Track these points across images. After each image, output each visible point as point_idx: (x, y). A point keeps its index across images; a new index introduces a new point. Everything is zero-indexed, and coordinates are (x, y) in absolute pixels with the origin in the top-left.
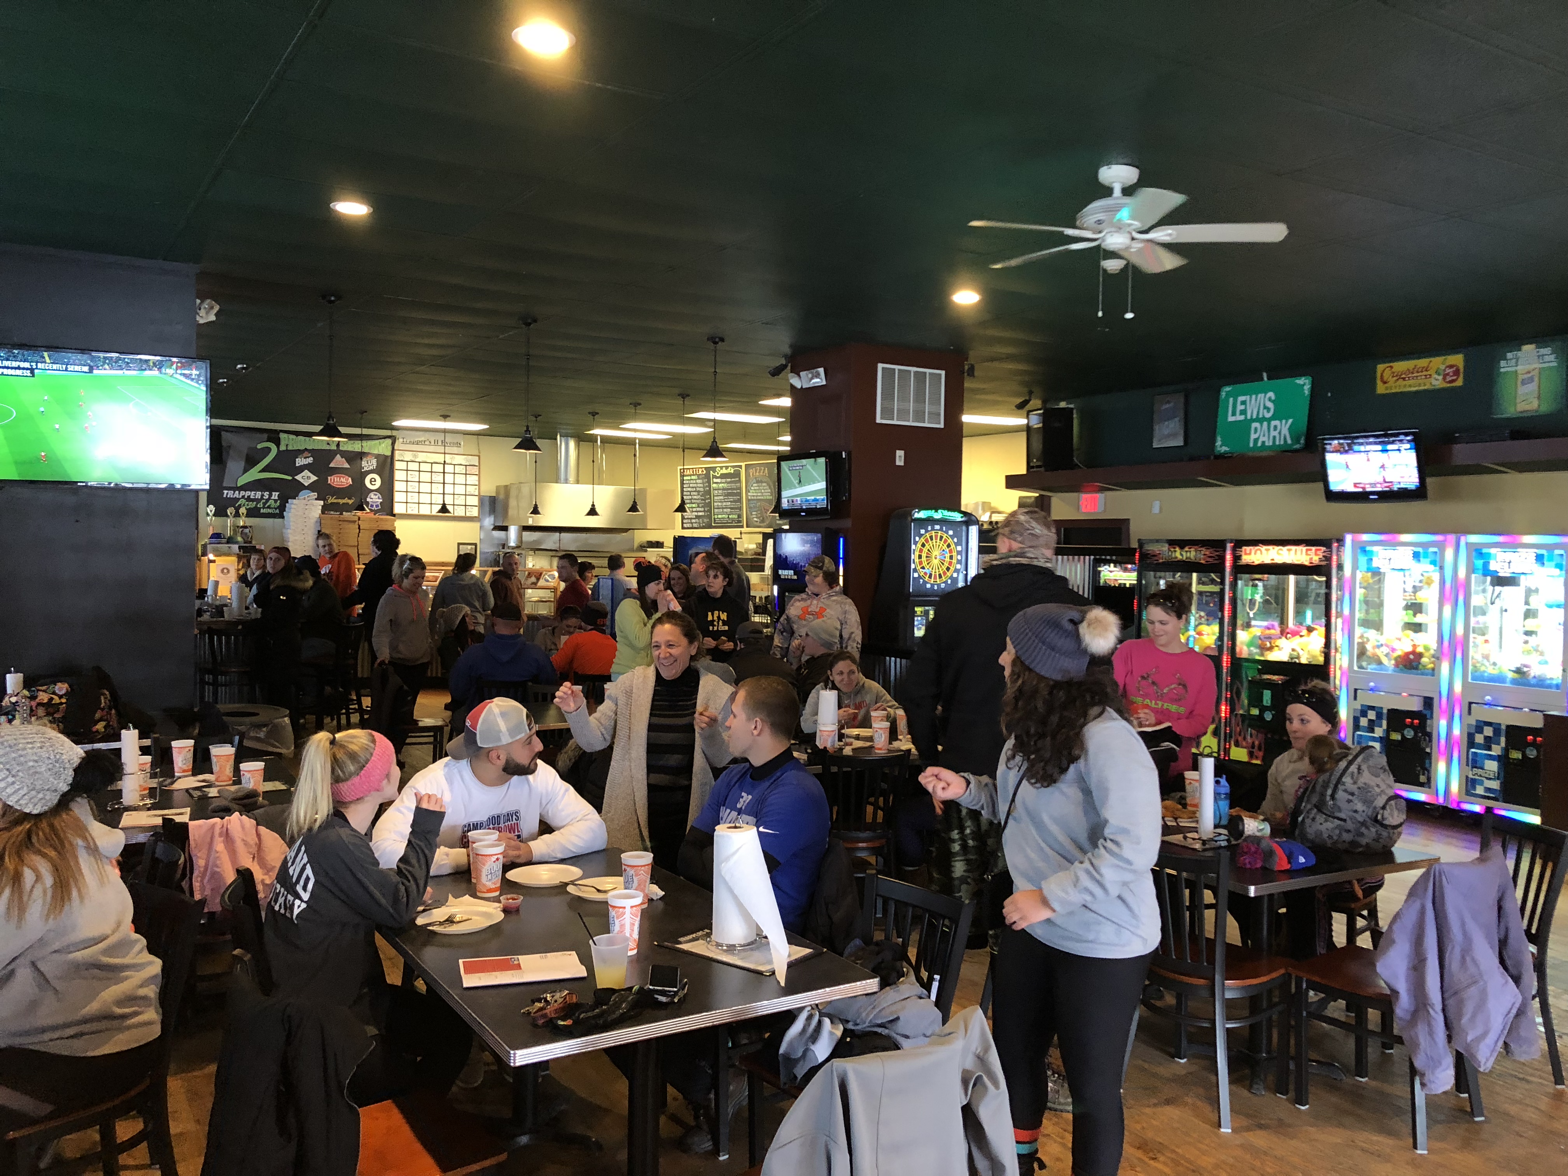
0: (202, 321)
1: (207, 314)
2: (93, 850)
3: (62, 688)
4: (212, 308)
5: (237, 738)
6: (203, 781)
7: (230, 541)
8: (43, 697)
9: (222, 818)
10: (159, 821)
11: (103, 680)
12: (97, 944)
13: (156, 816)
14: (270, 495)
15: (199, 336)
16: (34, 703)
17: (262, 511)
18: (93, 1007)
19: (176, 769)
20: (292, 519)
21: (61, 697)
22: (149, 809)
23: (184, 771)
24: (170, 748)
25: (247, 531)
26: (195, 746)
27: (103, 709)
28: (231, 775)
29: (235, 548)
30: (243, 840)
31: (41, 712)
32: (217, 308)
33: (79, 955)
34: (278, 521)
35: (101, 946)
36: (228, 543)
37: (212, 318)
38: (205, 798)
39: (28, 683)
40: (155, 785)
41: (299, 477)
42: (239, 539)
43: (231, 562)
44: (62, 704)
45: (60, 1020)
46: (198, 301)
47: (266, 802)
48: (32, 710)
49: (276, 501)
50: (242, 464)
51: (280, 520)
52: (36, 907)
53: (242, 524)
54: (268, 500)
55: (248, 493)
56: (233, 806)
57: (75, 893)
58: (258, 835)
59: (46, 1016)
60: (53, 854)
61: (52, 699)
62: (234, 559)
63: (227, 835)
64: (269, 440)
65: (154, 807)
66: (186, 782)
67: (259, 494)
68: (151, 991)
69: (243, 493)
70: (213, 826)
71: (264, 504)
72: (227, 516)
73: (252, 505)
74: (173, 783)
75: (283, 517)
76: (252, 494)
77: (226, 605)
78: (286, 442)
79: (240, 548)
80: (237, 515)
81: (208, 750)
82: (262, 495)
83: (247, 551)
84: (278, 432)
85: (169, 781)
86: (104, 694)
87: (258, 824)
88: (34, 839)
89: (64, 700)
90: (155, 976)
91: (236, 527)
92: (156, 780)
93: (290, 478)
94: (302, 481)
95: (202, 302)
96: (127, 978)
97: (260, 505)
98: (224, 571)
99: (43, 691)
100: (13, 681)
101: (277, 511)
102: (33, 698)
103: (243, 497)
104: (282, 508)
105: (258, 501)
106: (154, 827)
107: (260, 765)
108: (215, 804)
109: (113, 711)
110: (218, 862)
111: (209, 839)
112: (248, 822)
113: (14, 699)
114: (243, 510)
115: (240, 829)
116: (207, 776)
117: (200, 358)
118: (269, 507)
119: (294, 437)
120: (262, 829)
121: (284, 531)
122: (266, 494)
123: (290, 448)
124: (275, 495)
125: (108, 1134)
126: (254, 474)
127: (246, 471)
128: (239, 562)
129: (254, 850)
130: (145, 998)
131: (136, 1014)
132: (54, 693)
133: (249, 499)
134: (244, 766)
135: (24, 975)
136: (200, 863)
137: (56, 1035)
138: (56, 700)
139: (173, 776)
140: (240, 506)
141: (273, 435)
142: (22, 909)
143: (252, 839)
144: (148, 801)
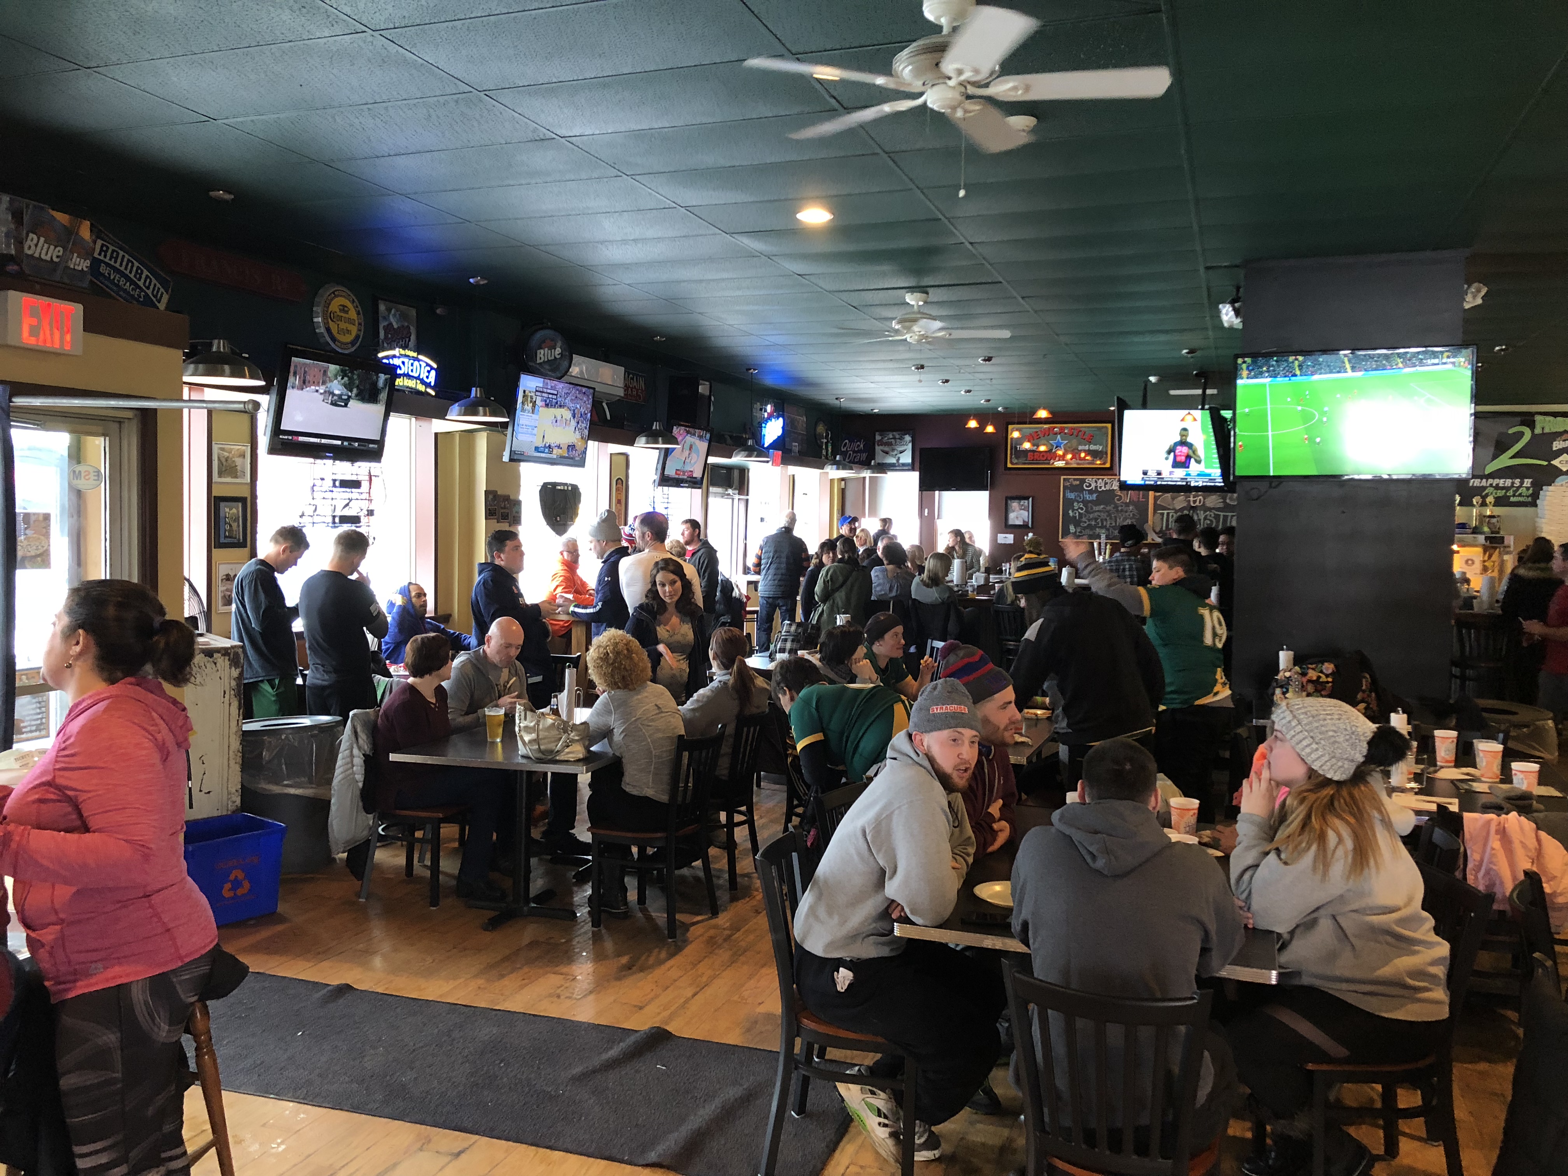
0: (1467, 306)
1: (1473, 298)
2: (1387, 824)
3: (1329, 667)
4: (1479, 291)
5: (1501, 736)
6: (1468, 774)
7: (1476, 531)
8: (1312, 674)
9: (1499, 815)
10: (1433, 807)
11: (1364, 664)
12: (1390, 913)
13: (1424, 801)
14: (1522, 483)
15: (1466, 321)
16: (1305, 680)
17: (1512, 499)
18: (1385, 972)
19: (1438, 758)
20: (1546, 508)
21: (1327, 676)
22: (1416, 793)
23: (1447, 761)
24: (1433, 737)
25: (1494, 520)
26: (1458, 738)
27: (1364, 691)
28: (1499, 772)
29: (1481, 538)
30: (1521, 842)
31: (1310, 688)
32: (1484, 290)
33: (1375, 919)
34: (1530, 510)
35: (1395, 916)
36: (1473, 533)
37: (1479, 301)
38: (1471, 793)
39: (1298, 660)
40: (1419, 771)
41: (1555, 462)
42: (1486, 529)
43: (1475, 553)
44: (1328, 682)
45: (1358, 974)
46: (1466, 286)
47: (1542, 807)
48: (1303, 686)
49: (1528, 489)
50: (1492, 450)
51: (1534, 508)
52: (1339, 866)
53: (1488, 513)
54: (1518, 488)
55: (1496, 482)
56: (1506, 805)
57: (1372, 862)
58: (1539, 840)
59: (1345, 966)
60: (1352, 820)
61: (1319, 677)
62: (1479, 550)
63: (1503, 832)
64: (1523, 423)
65: (1420, 792)
66: (1449, 774)
67: (1508, 482)
68: (1440, 971)
69: (1490, 481)
70: (1489, 822)
71: (1515, 492)
72: (1473, 506)
73: (1501, 493)
74: (1436, 772)
75: (1536, 506)
76: (1501, 482)
77: (1475, 597)
78: (1542, 425)
79: (1486, 538)
80: (1484, 504)
81: (1472, 744)
82: (1513, 483)
83: (1494, 542)
84: (1532, 414)
85: (1432, 769)
86: (1365, 677)
87: (1538, 828)
88: (1336, 804)
89: (1330, 679)
90: (1444, 958)
91: (1482, 517)
92: (1422, 766)
93: (1545, 463)
94: (1559, 466)
95: (1469, 287)
96: (1418, 952)
97: (1510, 493)
98: (1469, 562)
99: (1313, 669)
100: (1284, 657)
101: (1530, 499)
102: (1304, 674)
103: (1491, 485)
104: (1535, 496)
105: (1507, 489)
106: (1428, 813)
107: (1535, 767)
108: (1483, 799)
109: (1373, 695)
110: (1494, 860)
111: (1484, 834)
112: (1528, 825)
113: (1288, 674)
114: (1490, 499)
115: (1518, 829)
116: (1470, 770)
117: (1465, 345)
118: (1520, 495)
119: (1551, 418)
120: (1543, 834)
121: (1538, 520)
122: (1517, 482)
123: (1547, 430)
124: (1527, 482)
125: (1389, 1096)
126: (1505, 461)
127: (1495, 457)
128: (1485, 553)
129: (1534, 854)
130: (1434, 976)
131: (1427, 990)
132: (1321, 672)
133: (1497, 487)
134: (1515, 766)
135: (1325, 925)
136: (1474, 857)
137: (1353, 987)
138: (1323, 678)
139: (1435, 765)
140: (1487, 495)
141: (1528, 420)
142: (1326, 866)
143: (1532, 843)
144: (1413, 785)
